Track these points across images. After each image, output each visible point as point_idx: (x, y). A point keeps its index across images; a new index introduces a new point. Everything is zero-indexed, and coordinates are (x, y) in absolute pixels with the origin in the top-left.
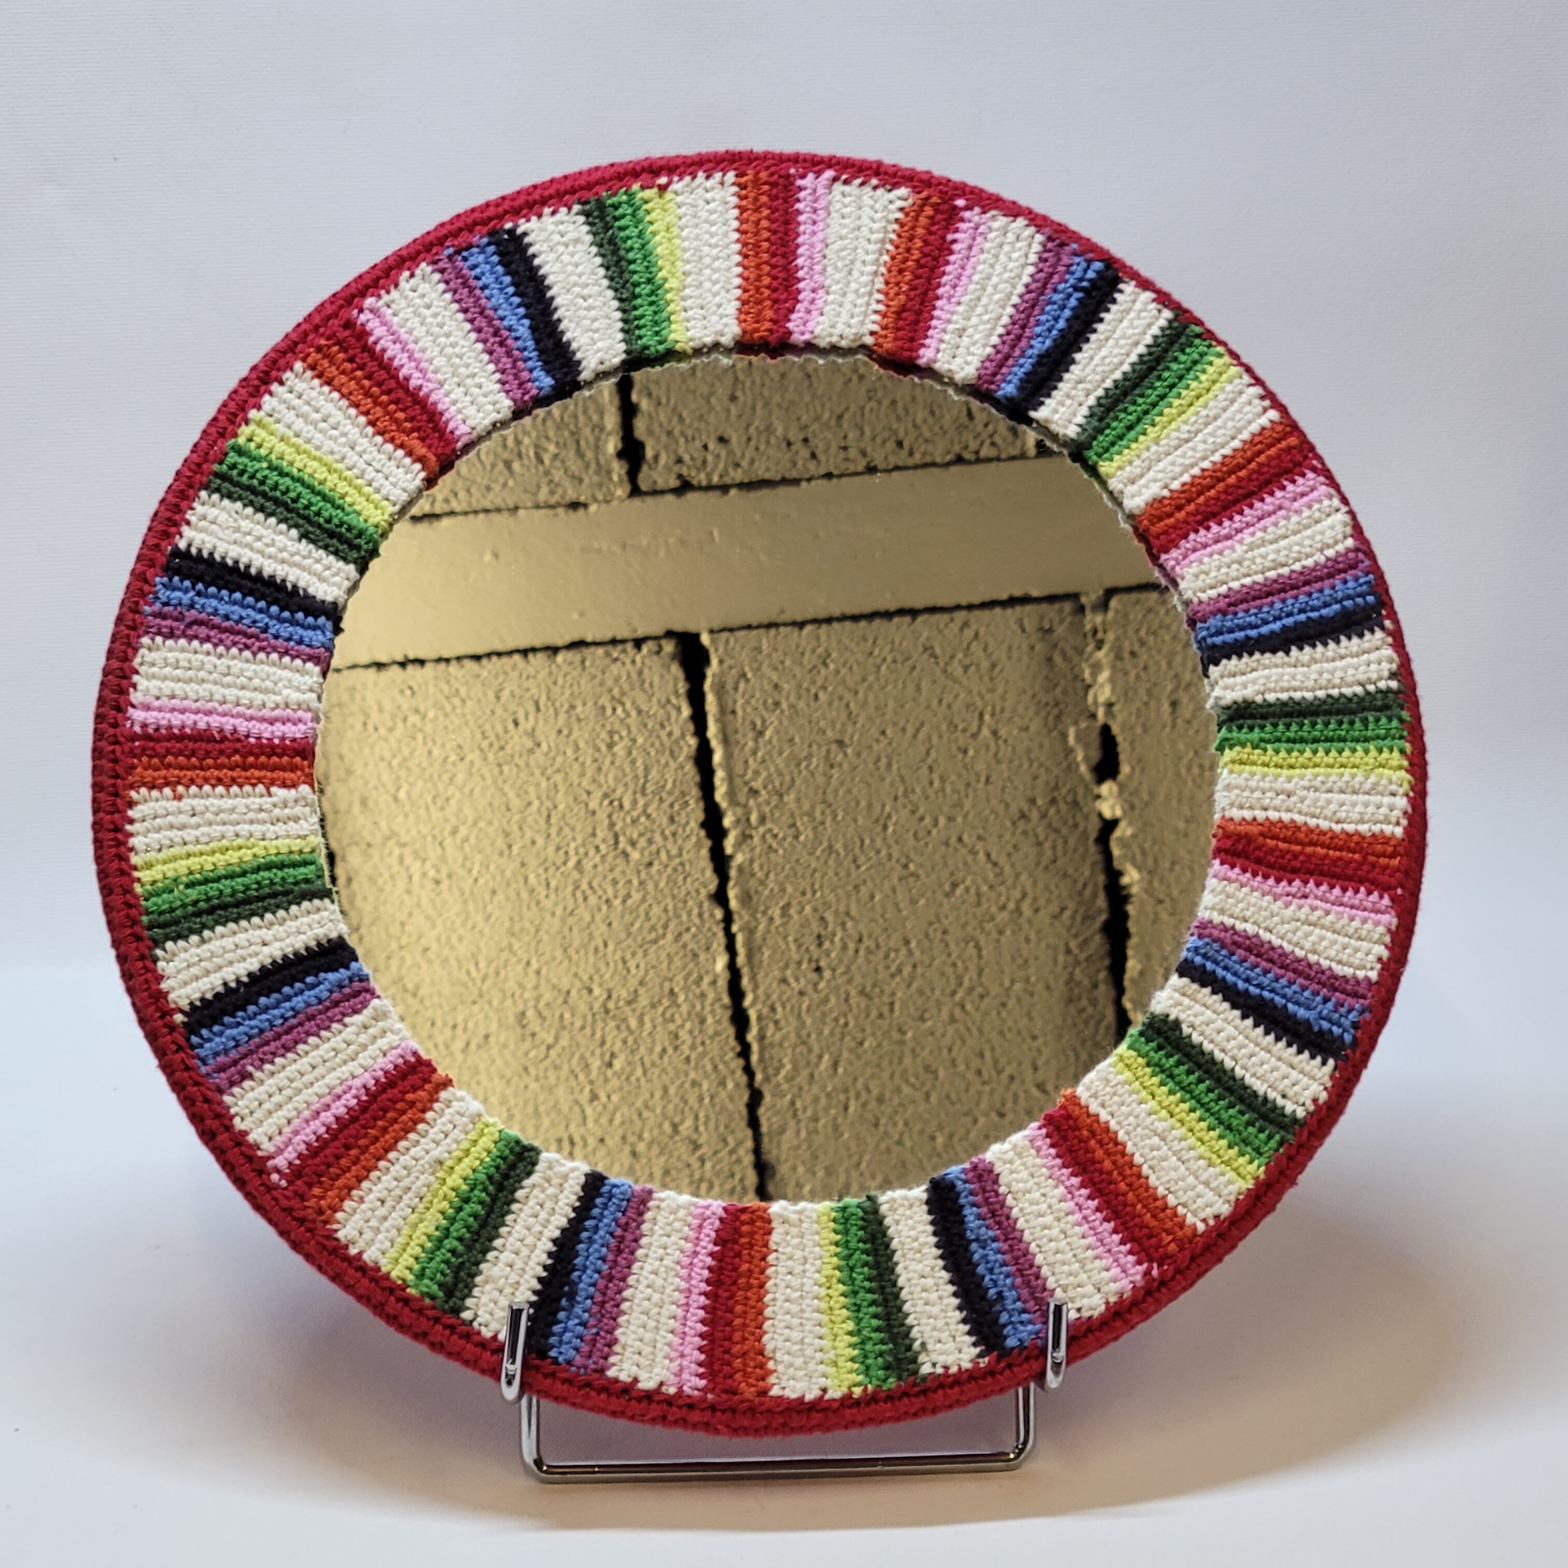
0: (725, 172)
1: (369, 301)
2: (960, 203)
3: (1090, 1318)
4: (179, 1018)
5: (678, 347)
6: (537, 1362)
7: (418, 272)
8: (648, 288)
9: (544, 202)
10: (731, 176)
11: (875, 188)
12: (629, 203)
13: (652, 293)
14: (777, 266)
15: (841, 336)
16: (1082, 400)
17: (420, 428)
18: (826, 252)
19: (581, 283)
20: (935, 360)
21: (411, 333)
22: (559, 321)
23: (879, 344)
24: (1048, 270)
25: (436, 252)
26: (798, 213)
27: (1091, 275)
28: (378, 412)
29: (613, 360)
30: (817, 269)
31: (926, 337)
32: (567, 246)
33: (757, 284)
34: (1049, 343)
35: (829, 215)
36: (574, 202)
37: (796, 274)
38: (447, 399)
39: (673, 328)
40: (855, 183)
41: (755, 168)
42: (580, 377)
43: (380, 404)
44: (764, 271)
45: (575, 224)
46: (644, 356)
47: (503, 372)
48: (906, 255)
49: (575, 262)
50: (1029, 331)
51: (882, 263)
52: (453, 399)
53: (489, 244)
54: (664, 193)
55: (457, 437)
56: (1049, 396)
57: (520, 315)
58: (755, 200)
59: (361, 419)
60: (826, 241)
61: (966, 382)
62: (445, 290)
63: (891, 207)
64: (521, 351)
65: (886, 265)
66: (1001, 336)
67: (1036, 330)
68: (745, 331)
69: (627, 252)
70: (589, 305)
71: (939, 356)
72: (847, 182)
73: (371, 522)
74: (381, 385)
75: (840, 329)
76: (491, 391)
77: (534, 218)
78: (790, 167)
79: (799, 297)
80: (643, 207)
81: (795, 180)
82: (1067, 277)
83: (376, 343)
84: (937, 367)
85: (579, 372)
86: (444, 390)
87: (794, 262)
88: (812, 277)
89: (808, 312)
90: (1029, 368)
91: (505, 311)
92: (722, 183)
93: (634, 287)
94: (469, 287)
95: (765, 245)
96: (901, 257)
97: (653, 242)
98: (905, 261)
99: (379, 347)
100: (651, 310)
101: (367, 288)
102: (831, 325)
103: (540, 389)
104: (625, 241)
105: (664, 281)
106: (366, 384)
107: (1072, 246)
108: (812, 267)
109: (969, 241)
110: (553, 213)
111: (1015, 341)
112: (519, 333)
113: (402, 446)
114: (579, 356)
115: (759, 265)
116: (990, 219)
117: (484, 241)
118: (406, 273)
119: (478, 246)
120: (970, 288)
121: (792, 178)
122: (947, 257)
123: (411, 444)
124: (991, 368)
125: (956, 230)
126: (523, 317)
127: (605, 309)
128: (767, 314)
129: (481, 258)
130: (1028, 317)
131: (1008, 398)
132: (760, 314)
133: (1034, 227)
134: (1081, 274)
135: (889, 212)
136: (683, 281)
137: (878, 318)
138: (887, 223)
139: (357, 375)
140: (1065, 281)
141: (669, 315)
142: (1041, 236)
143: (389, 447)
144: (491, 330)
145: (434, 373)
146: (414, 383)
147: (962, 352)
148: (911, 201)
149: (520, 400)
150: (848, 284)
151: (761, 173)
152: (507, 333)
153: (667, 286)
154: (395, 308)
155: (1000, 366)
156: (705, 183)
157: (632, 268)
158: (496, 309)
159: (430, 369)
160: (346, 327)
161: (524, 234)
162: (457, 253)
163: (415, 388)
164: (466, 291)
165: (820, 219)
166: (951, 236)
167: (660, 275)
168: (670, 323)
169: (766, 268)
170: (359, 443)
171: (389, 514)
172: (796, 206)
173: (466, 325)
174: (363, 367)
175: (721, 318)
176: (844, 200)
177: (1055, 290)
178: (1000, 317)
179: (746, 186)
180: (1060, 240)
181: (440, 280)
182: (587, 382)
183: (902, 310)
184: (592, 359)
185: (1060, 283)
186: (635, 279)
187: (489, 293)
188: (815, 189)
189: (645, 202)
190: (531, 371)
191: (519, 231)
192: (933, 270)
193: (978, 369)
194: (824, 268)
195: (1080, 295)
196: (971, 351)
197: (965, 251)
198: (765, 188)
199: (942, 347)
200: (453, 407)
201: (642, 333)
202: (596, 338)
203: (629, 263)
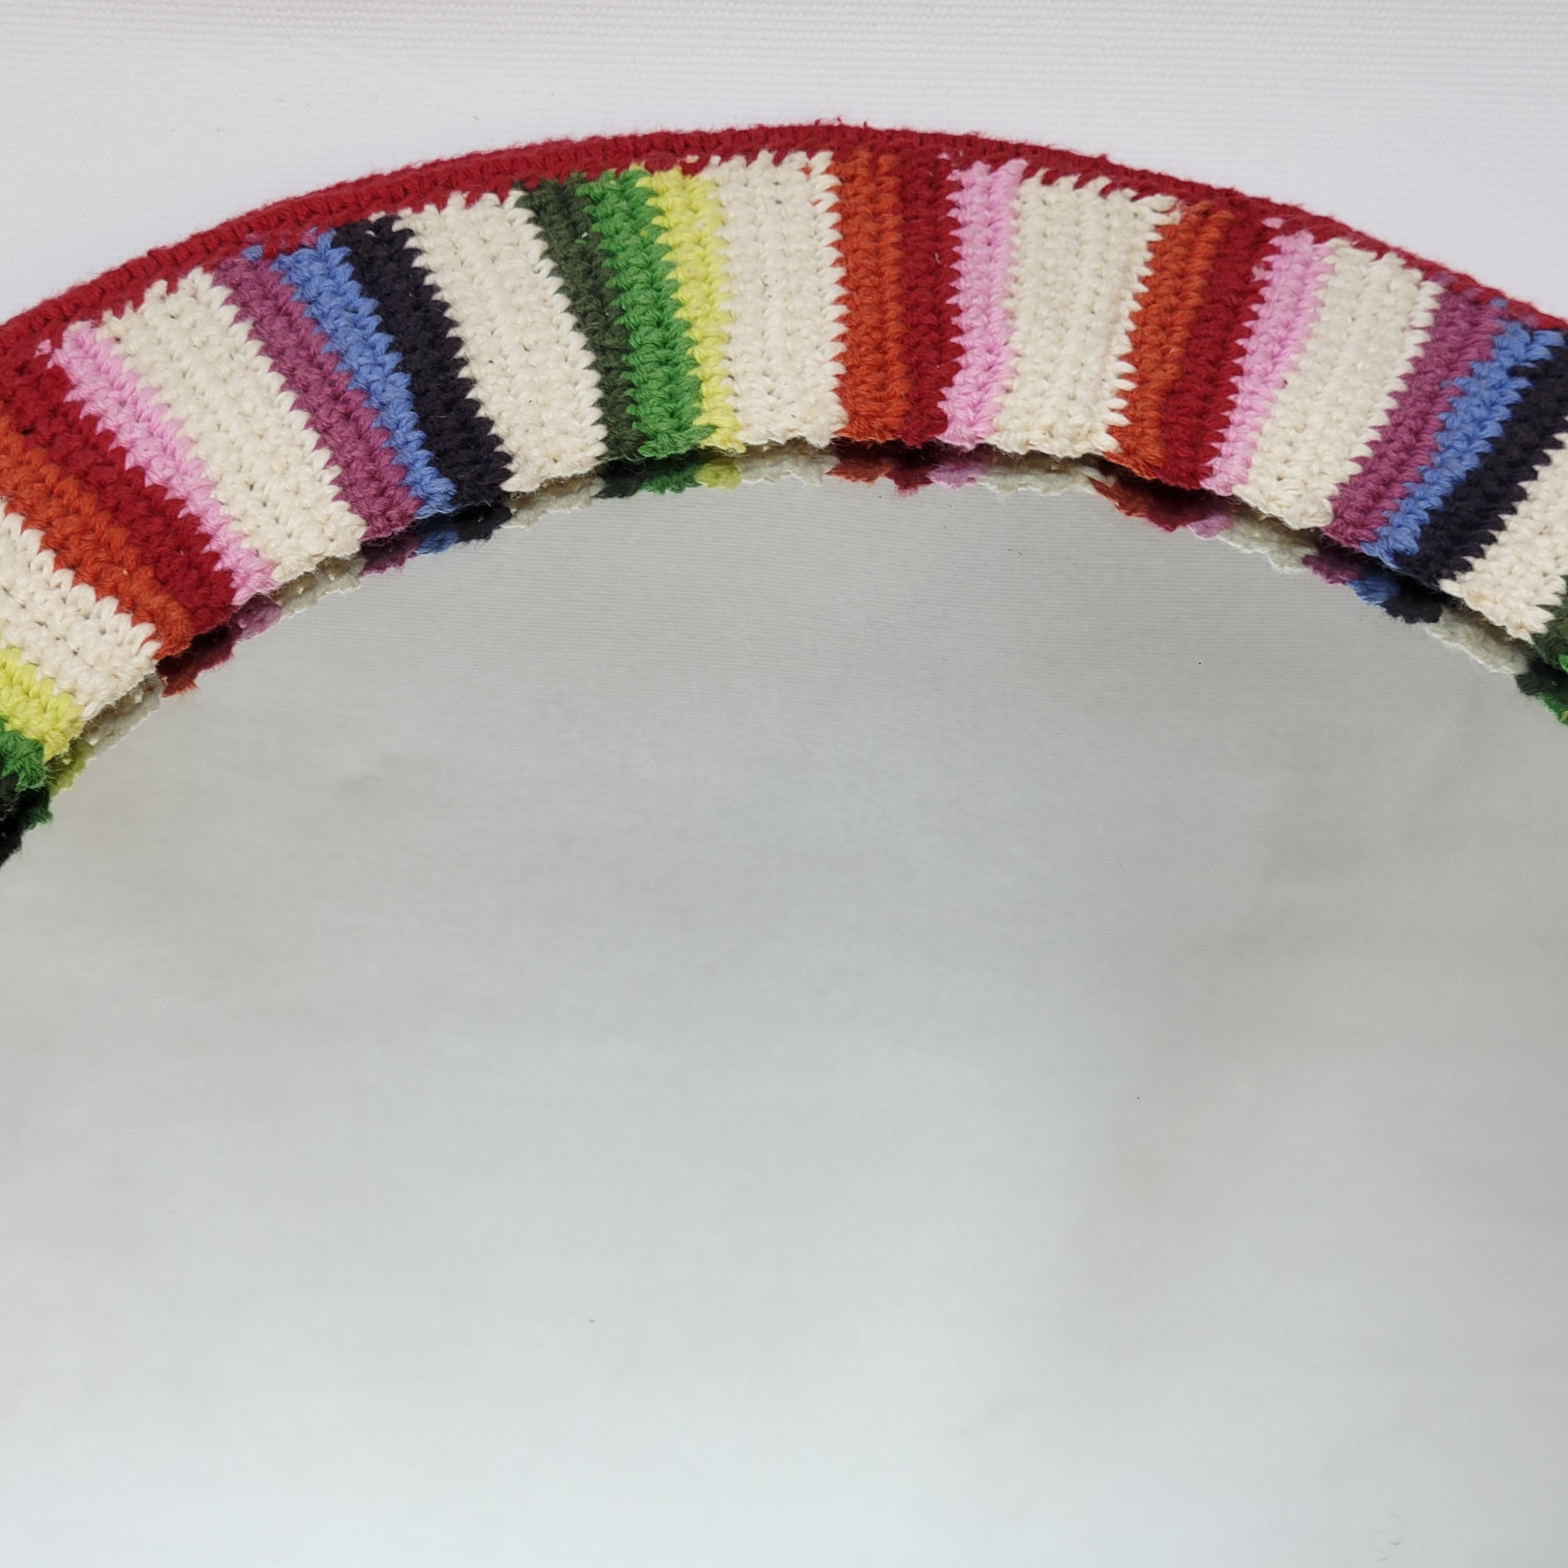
0: (811, 152)
1: (77, 328)
2: (1274, 222)
5: (715, 441)
7: (183, 284)
8: (656, 336)
9: (451, 186)
10: (823, 159)
11: (1104, 192)
12: (622, 194)
13: (664, 344)
14: (917, 304)
15: (1050, 432)
16: (1550, 566)
17: (158, 559)
18: (1014, 288)
19: (520, 321)
20: (1243, 481)
21: (159, 389)
22: (469, 383)
23: (1128, 452)
24: (1455, 339)
25: (227, 254)
26: (956, 224)
27: (1540, 352)
28: (72, 524)
29: (580, 456)
30: (997, 314)
31: (1222, 439)
32: (494, 259)
33: (876, 335)
34: (1471, 462)
35: (1017, 230)
36: (512, 185)
37: (955, 320)
38: (223, 511)
39: (705, 405)
40: (1066, 182)
41: (871, 149)
42: (509, 486)
43: (77, 512)
44: (891, 314)
45: (511, 222)
46: (645, 452)
47: (347, 466)
48: (1174, 300)
49: (508, 285)
50: (1428, 439)
51: (1126, 313)
52: (234, 511)
53: (335, 244)
54: (691, 181)
55: (237, 580)
56: (1481, 554)
57: (390, 366)
58: (872, 199)
59: (33, 537)
60: (1013, 270)
61: (1308, 523)
62: (238, 318)
63: (1138, 223)
64: (387, 432)
65: (1134, 316)
66: (1372, 444)
67: (1441, 438)
68: (854, 415)
69: (615, 271)
70: (534, 358)
71: (1252, 474)
72: (1048, 181)
73: (30, 735)
74: (83, 476)
75: (1046, 420)
76: (318, 500)
77: (430, 208)
78: (940, 151)
79: (961, 360)
80: (650, 202)
81: (949, 171)
82: (1493, 353)
83: (83, 403)
84: (1247, 494)
85: (508, 475)
86: (218, 494)
87: (952, 301)
88: (986, 326)
89: (982, 387)
90: (1436, 502)
91: (357, 359)
92: (807, 171)
93: (627, 331)
94: (288, 314)
95: (891, 272)
96: (1163, 303)
97: (667, 258)
98: (1172, 310)
99: (88, 410)
100: (660, 373)
101: (77, 307)
102: (1028, 412)
103: (422, 502)
104: (611, 255)
105: (688, 326)
106: (50, 472)
107: (1496, 304)
108: (985, 310)
109: (1293, 283)
110: (470, 202)
111: (1403, 455)
112: (385, 398)
113: (114, 591)
114: (508, 447)
115: (881, 303)
116: (1332, 251)
117: (326, 239)
118: (160, 286)
119: (314, 246)
120: (1304, 363)
121: (942, 169)
122: (1255, 307)
123: (135, 587)
124: (1360, 497)
125: (1268, 267)
126: (395, 370)
127: (566, 367)
128: (899, 387)
129: (317, 267)
130: (1425, 416)
131: (1397, 556)
132: (882, 386)
133: (1417, 274)
134: (1519, 350)
135: (1135, 231)
136: (727, 329)
137: (1122, 403)
138: (1132, 249)
139: (36, 455)
140: (1490, 359)
141: (698, 383)
142: (1433, 288)
143: (86, 593)
144: (328, 390)
145: (200, 464)
146: (153, 478)
147: (1296, 471)
148: (1176, 217)
149: (379, 524)
150: (1060, 342)
151: (882, 159)
152: (356, 398)
153: (695, 334)
154: (131, 345)
155: (1377, 497)
156: (773, 169)
157: (624, 300)
158: (339, 356)
159: (191, 455)
160: (21, 370)
161: (409, 233)
162: (270, 256)
163: (155, 486)
164: (280, 323)
165: (999, 236)
166: (1258, 273)
167: (680, 314)
168: (700, 398)
169: (894, 309)
170: (21, 582)
171: (73, 721)
172: (953, 213)
173: (277, 380)
174: (49, 444)
175: (805, 392)
176: (1043, 209)
177: (1471, 373)
178: (1367, 414)
179: (853, 178)
180: (1470, 294)
181: (228, 301)
182: (526, 500)
183: (1170, 392)
184: (535, 453)
185: (1481, 361)
186: (632, 318)
187: (328, 326)
188: (988, 190)
189: (654, 194)
190: (406, 469)
191: (397, 227)
192: (1228, 328)
193: (1332, 499)
194: (1011, 314)
195: (1523, 383)
196: (1315, 468)
197: (1287, 300)
198: (891, 182)
199: (1256, 460)
200: (233, 527)
201: (641, 411)
202: (545, 417)
203: (619, 291)
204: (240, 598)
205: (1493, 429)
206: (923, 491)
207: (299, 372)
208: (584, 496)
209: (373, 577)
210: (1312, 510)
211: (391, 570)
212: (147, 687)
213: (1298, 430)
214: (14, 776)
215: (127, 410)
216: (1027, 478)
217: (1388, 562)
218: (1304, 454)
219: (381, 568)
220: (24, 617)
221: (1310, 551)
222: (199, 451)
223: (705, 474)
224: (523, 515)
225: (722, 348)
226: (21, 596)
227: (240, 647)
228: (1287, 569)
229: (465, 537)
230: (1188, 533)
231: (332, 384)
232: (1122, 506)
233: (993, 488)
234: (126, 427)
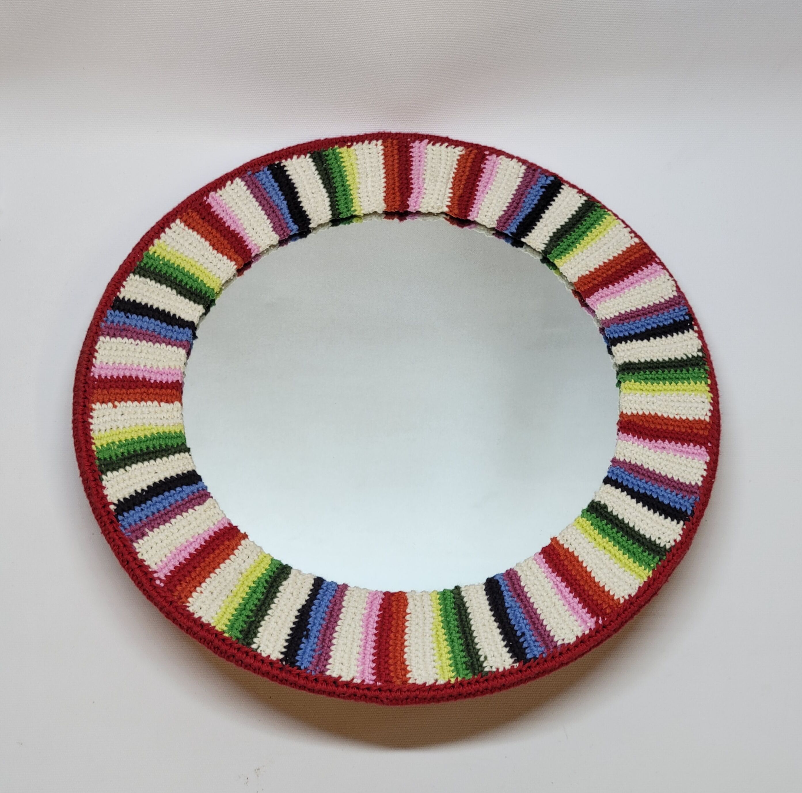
0: (377, 140)
1: (212, 194)
2: (487, 153)
3: (569, 644)
4: (112, 507)
5: (356, 213)
6: (290, 668)
7: (235, 182)
8: (342, 188)
9: (293, 154)
10: (380, 142)
11: (447, 147)
12: (333, 154)
13: (344, 190)
14: (402, 178)
15: (433, 207)
16: (547, 234)
17: (234, 247)
18: (425, 172)
19: (311, 186)
20: (477, 217)
21: (231, 207)
22: (300, 202)
23: (451, 211)
24: (528, 180)
25: (244, 174)
26: (412, 157)
27: (549, 182)
28: (215, 240)
29: (326, 218)
30: (421, 179)
31: (472, 207)
32: (304, 171)
33: (393, 186)
34: (530, 210)
35: (426, 158)
36: (308, 153)
37: (411, 181)
38: (248, 235)
39: (354, 205)
40: (438, 145)
41: (391, 139)
42: (310, 226)
43: (216, 237)
44: (396, 180)
45: (308, 162)
46: (341, 217)
47: (274, 223)
48: (462, 174)
49: (308, 178)
50: (520, 205)
51: (451, 177)
52: (250, 235)
53: (268, 170)
54: (349, 149)
55: (252, 251)
56: (531, 232)
57: (282, 199)
58: (392, 152)
59: (207, 243)
60: (425, 168)
61: (492, 226)
62: (248, 189)
63: (455, 154)
64: (283, 215)
65: (453, 178)
66: (507, 207)
67: (524, 204)
68: (388, 206)
69: (332, 173)
70: (315, 195)
71: (479, 215)
72: (433, 144)
73: (211, 287)
74: (217, 229)
75: (432, 205)
76: (269, 232)
77: (289, 160)
78: (408, 138)
79: (413, 191)
80: (340, 155)
81: (410, 143)
82: (537, 183)
83: (215, 211)
84: (478, 220)
85: (310, 223)
86: (246, 231)
87: (410, 177)
88: (418, 182)
89: (417, 197)
90: (521, 220)
91: (275, 198)
92: (376, 145)
93: (336, 188)
94: (259, 188)
95: (396, 170)
96: (460, 174)
97: (344, 169)
98: (462, 176)
99: (216, 213)
100: (343, 197)
101: (211, 188)
102: (428, 203)
103: (291, 231)
104: (331, 169)
105: (350, 186)
106: (210, 228)
107: (539, 170)
108: (418, 178)
109: (491, 168)
110: (298, 157)
111: (514, 209)
112: (282, 207)
113: (226, 255)
114: (310, 217)
115: (394, 178)
116: (501, 159)
117: (266, 169)
118: (229, 182)
119: (263, 171)
120: (492, 187)
121: (408, 143)
122: (481, 174)
123: (230, 254)
124: (503, 220)
125: (485, 164)
126: (284, 200)
127: (322, 197)
128: (398, 199)
129: (264, 176)
130: (520, 199)
131: (511, 233)
132: (394, 198)
133: (520, 164)
134: (543, 182)
135: (454, 156)
136: (358, 186)
137: (449, 200)
138: (453, 161)
139: (206, 224)
140: (536, 185)
141: (352, 199)
142: (524, 167)
143: (220, 255)
144: (269, 206)
145: (242, 224)
146: (232, 228)
147: (489, 214)
148: (464, 152)
149: (282, 236)
150: (435, 185)
151: (394, 141)
152: (276, 207)
153: (351, 188)
154: (224, 197)
155: (508, 219)
156: (368, 145)
157: (335, 180)
158: (271, 197)
159: (240, 223)
160: (200, 204)
161: (284, 166)
162: (253, 174)
163: (233, 230)
164: (257, 190)
165: (422, 159)
166: (482, 166)
167: (348, 183)
168: (353, 203)
169: (397, 179)
170: (206, 253)
171: (220, 284)
172: (411, 154)
173: (257, 204)
174: (208, 222)
175: (376, 200)
176: (432, 152)
177: (532, 188)
178: (507, 199)
179: (387, 146)
180: (533, 168)
181: (245, 185)
182: (314, 229)
183: (461, 196)
184: (316, 218)
185: (534, 185)
186: (336, 185)
187: (268, 190)
188: (419, 148)
189: (341, 153)
190: (287, 223)
191: (282, 165)
192: (475, 180)
193: (497, 220)
194: (424, 179)
195: (544, 190)
196: (494, 213)
197: (489, 172)
198: (396, 147)
199: (480, 212)
200: (250, 239)
201: (340, 207)
202: (318, 209)
203: (333, 178)
204: (253, 255)
205: (536, 202)
206: (405, 221)
207: (262, 202)
208: (327, 227)
209: (281, 248)
210: (492, 223)
211: (285, 246)
212: (234, 276)
213: (490, 204)
214: (209, 296)
215: (225, 213)
216: (429, 218)
217: (510, 234)
218: (491, 210)
219: (283, 246)
220: (207, 261)
221: (494, 232)
222: (242, 221)
223: (355, 220)
224: (314, 232)
225: (358, 191)
226: (206, 257)
227: (253, 265)
228: (489, 236)
229: (301, 237)
230: (466, 228)
231: (270, 204)
232: (451, 223)
233: (421, 220)
234: (225, 217)
